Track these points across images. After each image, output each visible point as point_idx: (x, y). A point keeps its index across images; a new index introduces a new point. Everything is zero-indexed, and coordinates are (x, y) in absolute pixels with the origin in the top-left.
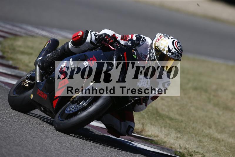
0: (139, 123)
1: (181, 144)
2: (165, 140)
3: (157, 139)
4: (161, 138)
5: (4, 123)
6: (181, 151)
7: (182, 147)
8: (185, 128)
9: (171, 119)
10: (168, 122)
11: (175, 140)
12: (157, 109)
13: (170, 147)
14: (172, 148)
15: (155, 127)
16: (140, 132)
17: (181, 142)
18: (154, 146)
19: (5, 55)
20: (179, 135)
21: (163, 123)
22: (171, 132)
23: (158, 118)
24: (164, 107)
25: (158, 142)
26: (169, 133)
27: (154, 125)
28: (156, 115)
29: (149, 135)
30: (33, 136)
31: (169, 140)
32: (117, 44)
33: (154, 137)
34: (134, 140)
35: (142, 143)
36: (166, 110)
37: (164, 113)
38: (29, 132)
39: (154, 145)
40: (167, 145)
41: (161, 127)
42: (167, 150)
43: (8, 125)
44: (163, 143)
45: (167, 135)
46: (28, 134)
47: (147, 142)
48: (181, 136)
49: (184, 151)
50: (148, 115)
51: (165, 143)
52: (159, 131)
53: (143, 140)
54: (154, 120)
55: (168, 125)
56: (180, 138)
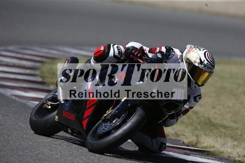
0: (193, 135)
1: (239, 152)
2: (222, 150)
3: (214, 150)
4: (218, 149)
5: (53, 151)
6: (240, 160)
7: (241, 155)
8: (241, 135)
9: (225, 127)
10: (223, 130)
11: (232, 148)
12: (209, 119)
13: (228, 157)
14: (230, 157)
15: (210, 137)
16: (195, 145)
17: (239, 150)
18: (211, 158)
19: (46, 80)
20: (236, 143)
21: (217, 133)
22: (228, 141)
23: (212, 128)
24: (216, 116)
25: (215, 153)
26: (225, 142)
27: (208, 135)
28: (209, 126)
29: (205, 146)
30: (85, 161)
31: (226, 149)
32: (145, 57)
33: (211, 148)
34: (190, 154)
35: (199, 155)
36: (219, 118)
37: (218, 122)
38: (80, 158)
39: (212, 156)
40: (224, 155)
41: (216, 137)
42: (225, 160)
43: (57, 153)
44: (220, 153)
45: (223, 145)
46: (79, 160)
47: (204, 154)
48: (238, 144)
49: (243, 160)
50: (201, 126)
51: (222, 153)
52: (215, 141)
53: (199, 153)
54: (208, 130)
55: (223, 134)
56: (238, 146)
